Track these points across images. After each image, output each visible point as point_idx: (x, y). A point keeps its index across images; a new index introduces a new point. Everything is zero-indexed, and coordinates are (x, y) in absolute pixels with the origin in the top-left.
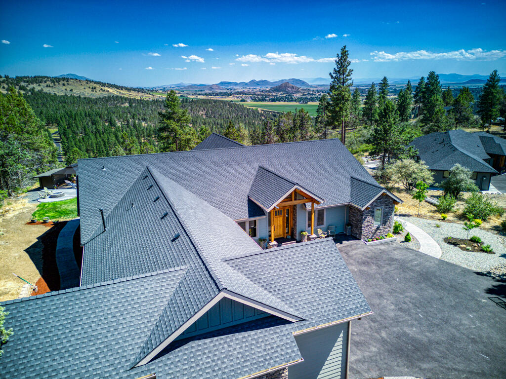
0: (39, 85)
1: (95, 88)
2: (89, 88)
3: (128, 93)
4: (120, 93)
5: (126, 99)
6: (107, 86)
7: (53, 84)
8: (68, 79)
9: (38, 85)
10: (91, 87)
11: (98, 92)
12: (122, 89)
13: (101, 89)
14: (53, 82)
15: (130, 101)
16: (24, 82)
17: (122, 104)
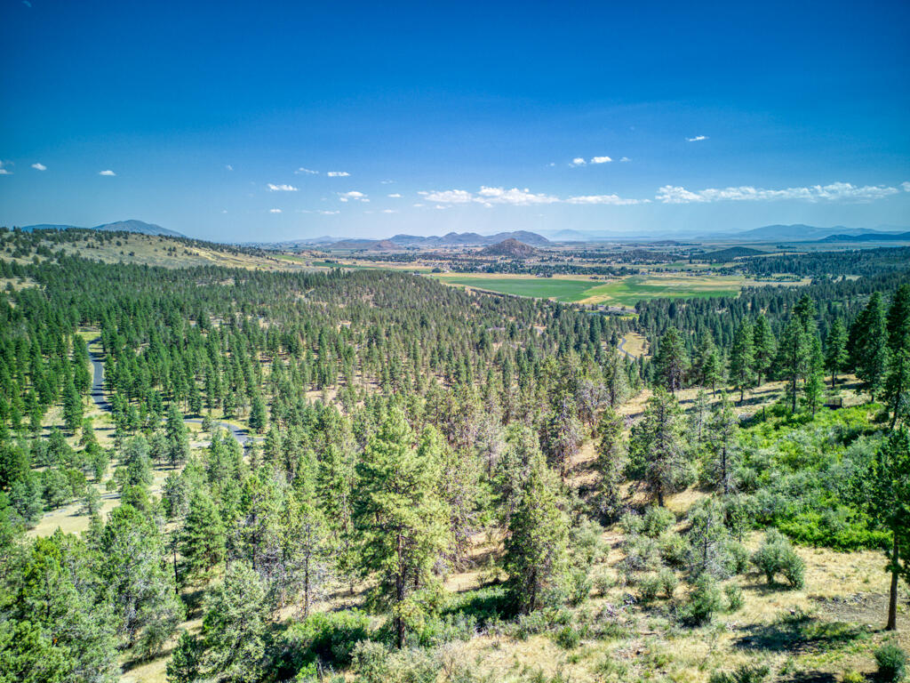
0: (74, 246)
1: (174, 249)
2: (165, 249)
3: (232, 257)
4: (219, 257)
5: (229, 272)
6: (196, 246)
7: (99, 243)
8: (127, 233)
9: (71, 244)
10: (168, 248)
11: (179, 256)
12: (222, 251)
13: (186, 252)
14: (100, 239)
15: (237, 274)
16: (48, 239)
17: (223, 280)
